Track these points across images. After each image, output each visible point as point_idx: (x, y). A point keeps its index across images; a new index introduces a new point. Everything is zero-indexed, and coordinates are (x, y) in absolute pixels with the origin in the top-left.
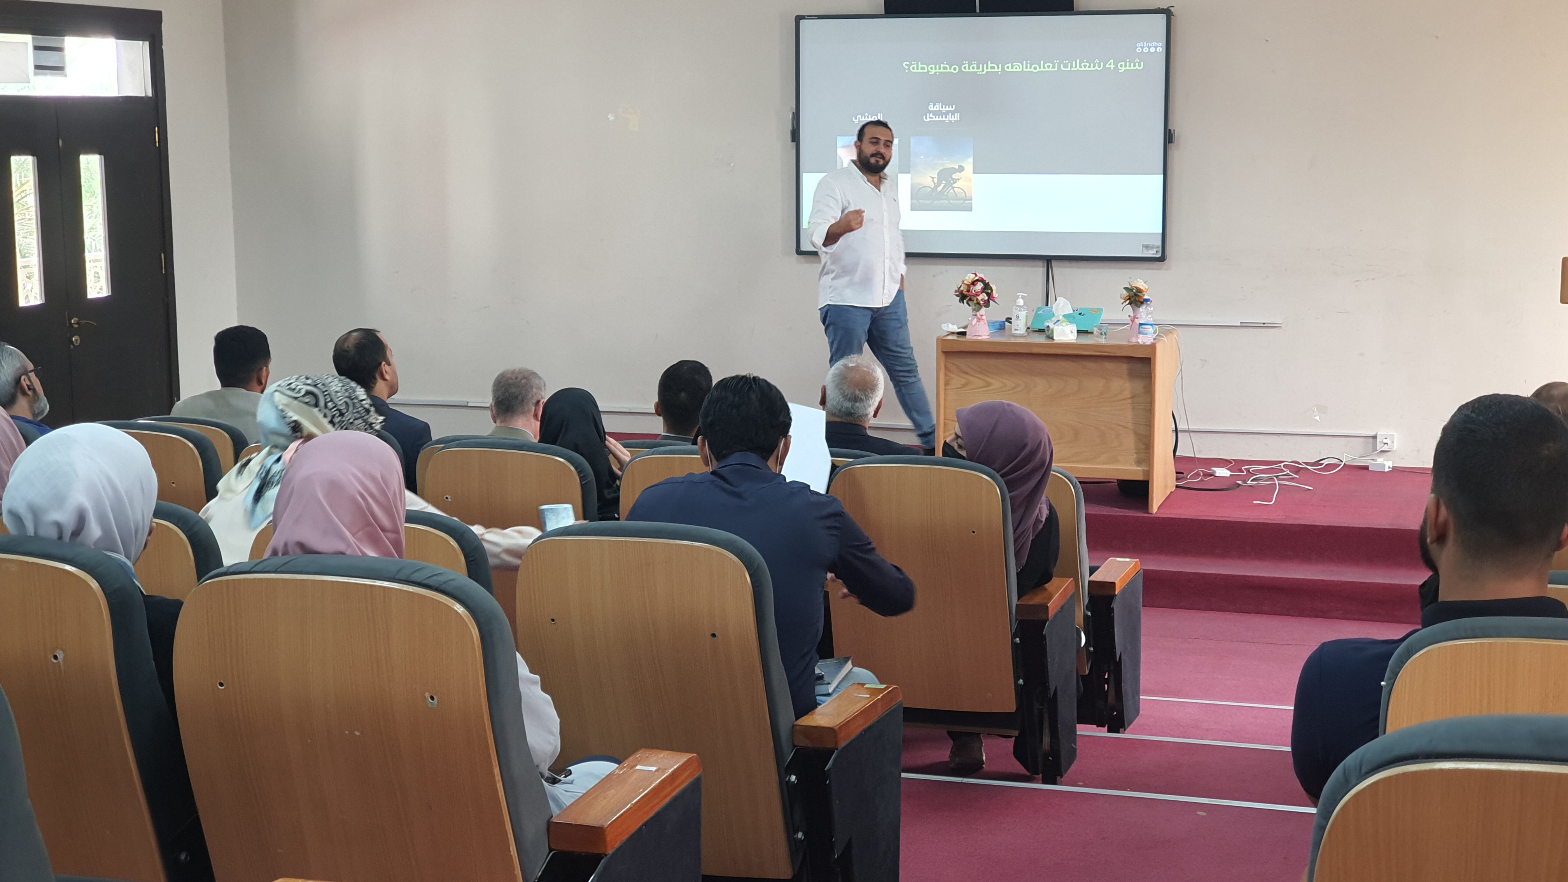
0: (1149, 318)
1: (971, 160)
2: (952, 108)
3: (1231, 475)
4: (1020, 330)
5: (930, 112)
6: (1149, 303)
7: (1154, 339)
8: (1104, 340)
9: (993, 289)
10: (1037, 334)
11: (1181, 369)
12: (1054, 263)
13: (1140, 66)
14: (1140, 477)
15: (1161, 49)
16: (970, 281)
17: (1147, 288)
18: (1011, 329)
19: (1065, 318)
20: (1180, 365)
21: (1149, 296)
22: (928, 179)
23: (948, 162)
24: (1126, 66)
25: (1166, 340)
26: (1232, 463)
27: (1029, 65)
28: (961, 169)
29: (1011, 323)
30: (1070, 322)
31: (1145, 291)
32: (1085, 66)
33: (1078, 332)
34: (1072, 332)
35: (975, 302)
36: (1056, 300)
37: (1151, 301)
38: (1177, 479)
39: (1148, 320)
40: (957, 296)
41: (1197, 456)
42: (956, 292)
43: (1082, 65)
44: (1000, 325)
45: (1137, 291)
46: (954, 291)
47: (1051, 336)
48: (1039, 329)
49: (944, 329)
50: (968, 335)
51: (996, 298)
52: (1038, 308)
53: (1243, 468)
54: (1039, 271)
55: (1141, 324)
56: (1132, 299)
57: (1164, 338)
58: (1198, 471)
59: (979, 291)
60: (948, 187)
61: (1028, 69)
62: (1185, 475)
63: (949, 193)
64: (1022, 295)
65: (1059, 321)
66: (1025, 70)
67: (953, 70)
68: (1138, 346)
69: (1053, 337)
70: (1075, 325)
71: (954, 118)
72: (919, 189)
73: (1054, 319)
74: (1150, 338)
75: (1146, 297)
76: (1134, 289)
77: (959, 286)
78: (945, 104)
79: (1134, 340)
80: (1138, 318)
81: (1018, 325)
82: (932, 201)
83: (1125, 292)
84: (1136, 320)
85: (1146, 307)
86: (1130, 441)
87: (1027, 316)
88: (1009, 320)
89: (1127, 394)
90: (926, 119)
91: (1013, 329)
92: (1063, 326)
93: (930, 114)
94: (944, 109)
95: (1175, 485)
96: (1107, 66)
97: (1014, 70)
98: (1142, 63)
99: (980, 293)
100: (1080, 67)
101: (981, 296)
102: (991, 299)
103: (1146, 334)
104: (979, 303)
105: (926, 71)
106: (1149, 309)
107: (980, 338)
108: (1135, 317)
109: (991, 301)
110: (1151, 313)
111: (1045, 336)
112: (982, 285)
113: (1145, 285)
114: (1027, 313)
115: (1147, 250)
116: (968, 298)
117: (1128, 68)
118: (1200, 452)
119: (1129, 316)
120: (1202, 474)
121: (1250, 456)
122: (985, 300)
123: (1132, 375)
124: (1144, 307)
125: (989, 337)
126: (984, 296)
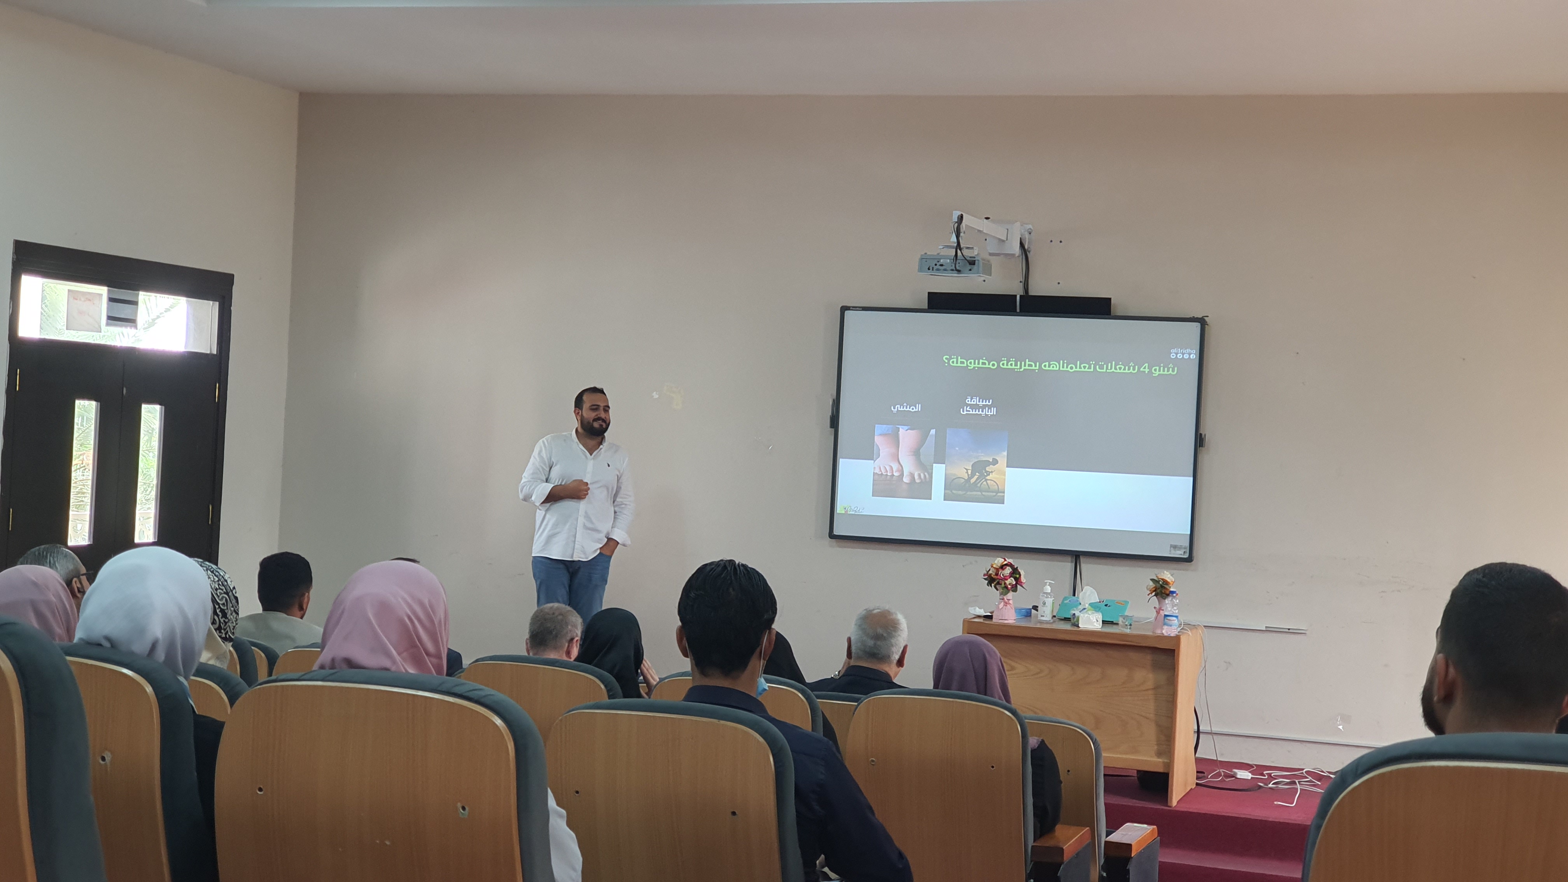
0: (1174, 610)
1: (1005, 453)
2: (989, 402)
3: (1252, 778)
4: (1046, 616)
5: (967, 405)
6: (1174, 595)
7: (1179, 632)
8: (1129, 630)
9: (1021, 574)
10: (1062, 622)
11: (1205, 666)
12: (1082, 559)
13: (1173, 371)
14: (1161, 770)
15: (1194, 356)
16: (999, 565)
17: (1173, 581)
18: (1037, 616)
19: (1091, 606)
20: (1203, 662)
21: (1175, 589)
22: (962, 470)
23: (983, 454)
24: (1159, 371)
25: (1190, 634)
26: (1254, 767)
27: (1065, 365)
28: (995, 462)
29: (1037, 610)
30: (1096, 611)
31: (1172, 583)
32: (1120, 368)
33: (1104, 622)
34: (1097, 621)
35: (1003, 585)
36: (1082, 590)
37: (1177, 594)
38: (1198, 778)
39: (1173, 612)
40: (985, 579)
41: (1219, 759)
42: (984, 575)
43: (1118, 367)
44: (1027, 612)
45: (1163, 583)
46: (983, 575)
47: (1076, 623)
48: (1065, 618)
49: (971, 612)
50: (995, 619)
51: (1024, 583)
52: (1065, 597)
53: (1265, 772)
54: (1068, 566)
55: (1166, 616)
56: (1158, 591)
57: (1188, 631)
58: (1219, 772)
59: (1008, 575)
60: (982, 478)
61: (1065, 369)
62: (1205, 775)
63: (982, 485)
64: (1049, 583)
65: (1085, 609)
66: (1061, 369)
67: (992, 365)
68: (1163, 638)
69: (1078, 624)
70: (1101, 614)
71: (991, 412)
72: (953, 480)
73: (1081, 607)
74: (1175, 629)
75: (1172, 589)
76: (1160, 581)
77: (988, 570)
78: (982, 398)
79: (1158, 632)
80: (1163, 610)
81: (1044, 612)
82: (965, 492)
83: (1151, 583)
84: (1161, 611)
85: (1172, 600)
86: (1150, 732)
87: (1053, 603)
88: (1035, 608)
89: (1150, 684)
90: (963, 412)
91: (1039, 616)
92: (1089, 614)
93: (967, 408)
94: (981, 403)
95: (1195, 783)
96: (1142, 369)
97: (1051, 368)
98: (1176, 369)
99: (1008, 577)
100: (1116, 369)
101: (1009, 580)
102: (1019, 584)
103: (1171, 626)
104: (1006, 587)
105: (965, 365)
106: (1175, 601)
107: (1006, 622)
108: (1160, 609)
109: (1018, 586)
110: (1176, 605)
111: (1071, 624)
112: (1011, 570)
113: (1171, 577)
114: (1053, 600)
115: (1175, 550)
116: (996, 581)
117: (1162, 372)
118: (1222, 754)
119: (1155, 608)
120: (1223, 774)
121: (1273, 762)
122: (1013, 585)
123: (1156, 667)
124: (1170, 598)
125: (1015, 621)
126: (1011, 581)
